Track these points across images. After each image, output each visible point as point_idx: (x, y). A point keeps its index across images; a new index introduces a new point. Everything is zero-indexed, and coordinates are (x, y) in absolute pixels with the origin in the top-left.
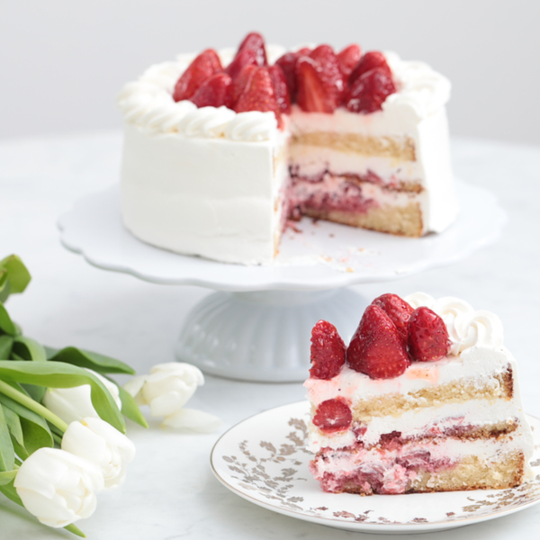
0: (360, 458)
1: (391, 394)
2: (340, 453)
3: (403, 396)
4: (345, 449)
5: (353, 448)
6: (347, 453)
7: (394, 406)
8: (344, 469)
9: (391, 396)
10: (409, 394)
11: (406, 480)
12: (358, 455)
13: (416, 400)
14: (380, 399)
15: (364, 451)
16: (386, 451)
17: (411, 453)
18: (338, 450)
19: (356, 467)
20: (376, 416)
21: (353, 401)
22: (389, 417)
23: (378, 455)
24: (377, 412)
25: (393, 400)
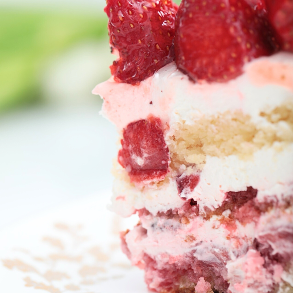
0: (194, 233)
1: (228, 112)
2: (161, 221)
3: (248, 117)
4: (170, 214)
5: (181, 212)
6: (173, 222)
7: (239, 137)
8: (170, 252)
9: (229, 117)
10: (262, 114)
11: (270, 282)
12: (189, 226)
13: (273, 127)
14: (212, 122)
15: (199, 220)
16: (237, 223)
17: (273, 229)
18: (160, 214)
19: (188, 250)
20: (213, 155)
21: (170, 124)
22: (233, 158)
23: (222, 231)
24: (212, 148)
25: (234, 124)
